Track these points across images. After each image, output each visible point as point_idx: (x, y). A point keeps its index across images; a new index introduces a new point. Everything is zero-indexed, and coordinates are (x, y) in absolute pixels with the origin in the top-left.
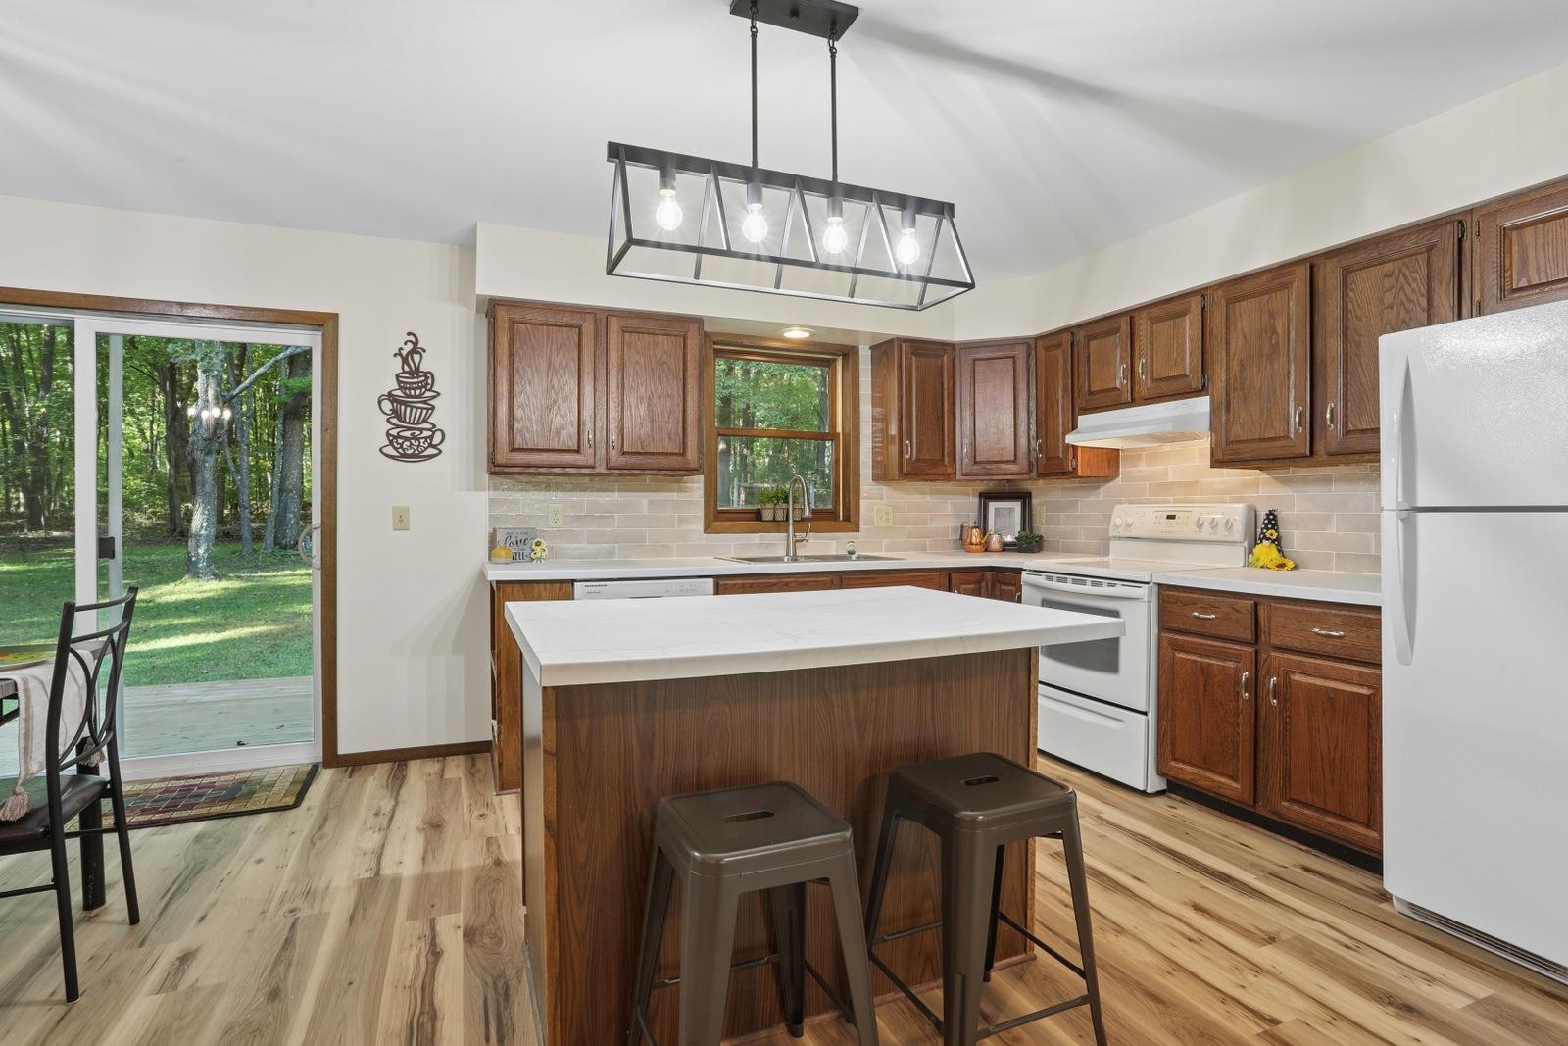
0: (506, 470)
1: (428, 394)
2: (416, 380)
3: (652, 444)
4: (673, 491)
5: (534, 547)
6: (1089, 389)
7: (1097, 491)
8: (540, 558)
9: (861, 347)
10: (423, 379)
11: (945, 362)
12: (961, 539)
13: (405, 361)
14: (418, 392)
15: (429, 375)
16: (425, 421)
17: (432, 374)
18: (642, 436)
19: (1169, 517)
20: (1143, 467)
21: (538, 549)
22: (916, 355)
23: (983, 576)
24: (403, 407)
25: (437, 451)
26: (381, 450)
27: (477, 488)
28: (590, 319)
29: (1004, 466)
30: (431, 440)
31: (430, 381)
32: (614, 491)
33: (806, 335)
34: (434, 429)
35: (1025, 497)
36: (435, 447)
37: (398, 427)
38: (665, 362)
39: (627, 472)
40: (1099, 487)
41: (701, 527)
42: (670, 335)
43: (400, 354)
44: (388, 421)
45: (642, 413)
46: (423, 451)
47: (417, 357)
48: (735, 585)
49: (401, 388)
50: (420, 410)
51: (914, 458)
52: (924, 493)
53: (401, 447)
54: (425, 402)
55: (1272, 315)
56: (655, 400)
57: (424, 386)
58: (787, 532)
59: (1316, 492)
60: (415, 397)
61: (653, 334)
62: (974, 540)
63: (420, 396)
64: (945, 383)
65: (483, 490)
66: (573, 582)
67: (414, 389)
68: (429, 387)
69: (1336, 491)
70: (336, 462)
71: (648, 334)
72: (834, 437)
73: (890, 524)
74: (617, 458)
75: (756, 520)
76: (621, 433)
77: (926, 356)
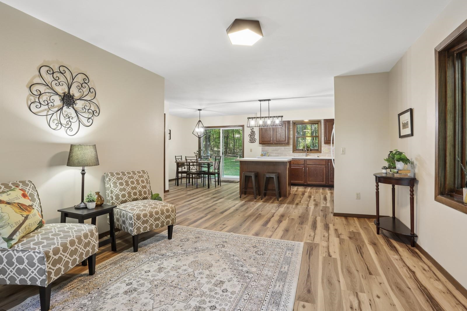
3: (280, 140)
4: (288, 146)
9: (322, 121)
13: (251, 130)
22: (327, 122)
24: (251, 136)
33: (308, 120)
34: (255, 139)
39: (276, 144)
41: (292, 152)
45: (279, 135)
47: (253, 129)
51: (327, 140)
56: (281, 133)
57: (253, 133)
65: (261, 146)
70: (244, 143)
72: (318, 137)
73: (328, 152)
74: (275, 142)
75: (302, 151)
76: (276, 139)
77: (329, 122)
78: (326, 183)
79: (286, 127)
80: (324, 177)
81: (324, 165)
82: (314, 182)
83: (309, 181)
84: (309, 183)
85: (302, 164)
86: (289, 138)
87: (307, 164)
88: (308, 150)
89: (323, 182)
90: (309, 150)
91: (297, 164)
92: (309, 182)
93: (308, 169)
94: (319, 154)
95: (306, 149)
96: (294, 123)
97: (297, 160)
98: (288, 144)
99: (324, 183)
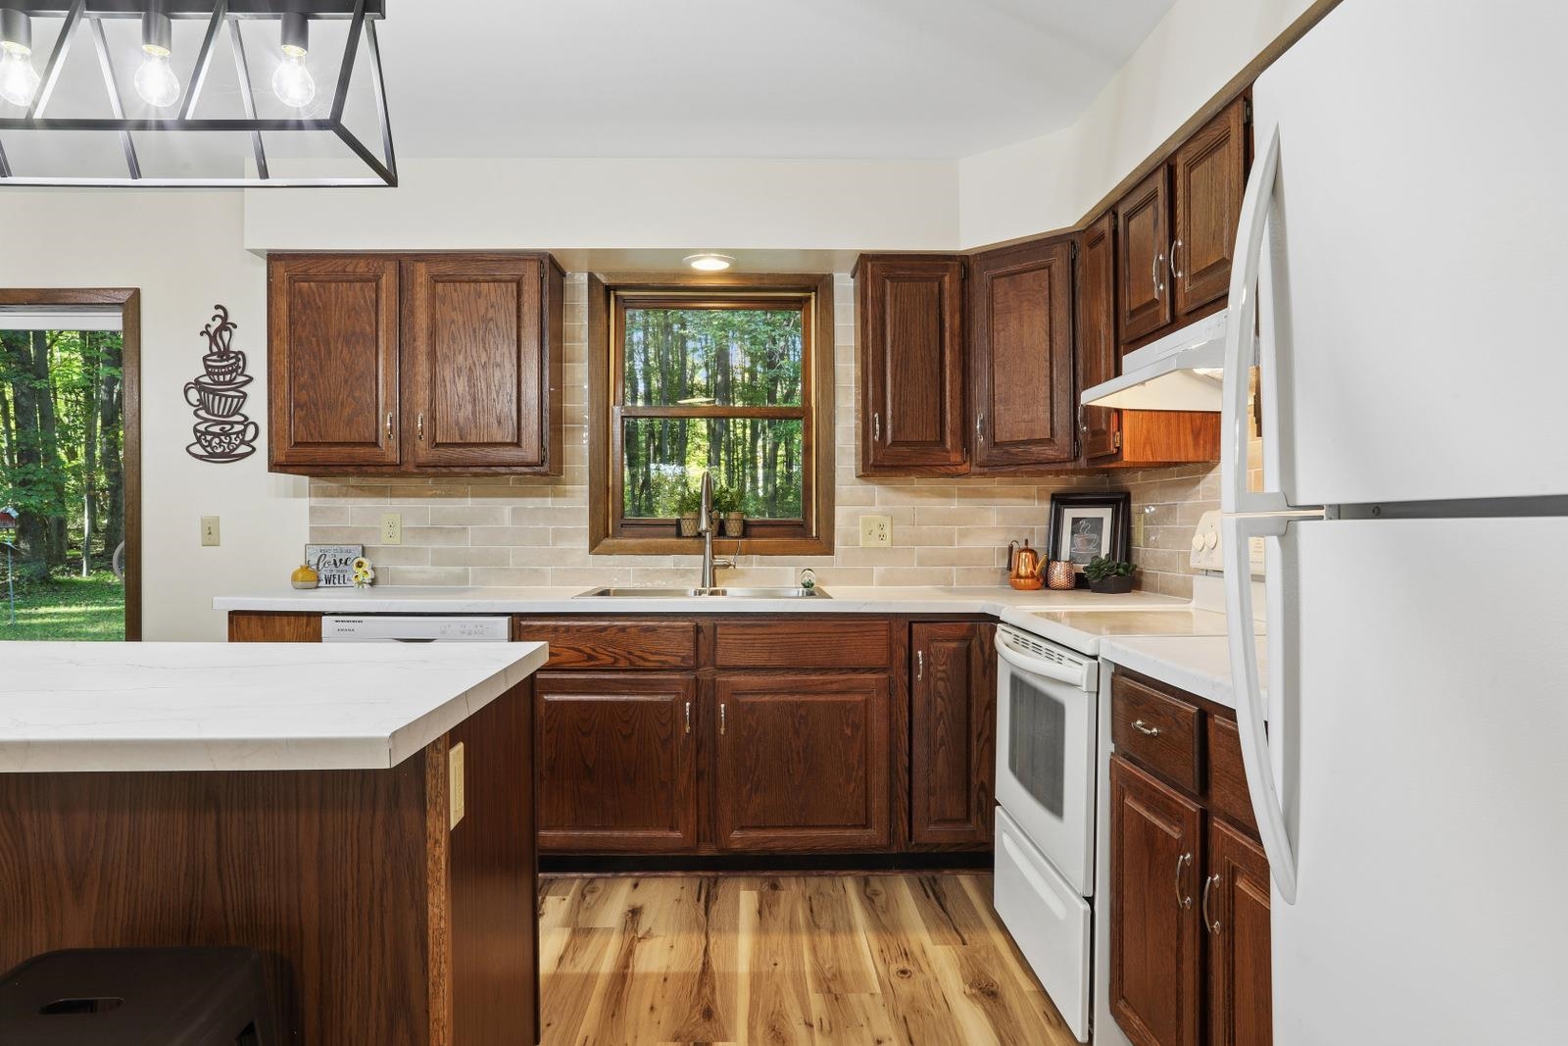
1: (240, 379)
2: (226, 363)
3: (474, 431)
5: (355, 569)
7: (1197, 488)
8: (362, 584)
9: (837, 273)
10: (234, 360)
11: (947, 286)
12: (1010, 568)
13: (213, 339)
14: (228, 377)
15: (240, 356)
16: (236, 412)
17: (244, 354)
18: (461, 421)
21: (359, 571)
22: (892, 279)
23: (973, 629)
24: (211, 396)
25: (250, 449)
26: (188, 449)
27: (297, 494)
28: (391, 268)
29: (1034, 449)
30: (244, 436)
32: (467, 496)
33: (723, 266)
34: (246, 422)
35: (1118, 500)
36: (248, 444)
38: (491, 319)
39: (444, 470)
41: (583, 544)
42: (500, 281)
43: (208, 333)
44: (195, 413)
45: (460, 389)
46: (234, 449)
48: (543, 627)
49: (209, 374)
50: (230, 400)
51: (889, 441)
52: (948, 495)
53: (210, 445)
54: (236, 390)
56: (479, 371)
57: (235, 370)
60: (225, 383)
61: (475, 281)
62: (1022, 571)
63: (231, 382)
64: (947, 318)
65: (304, 496)
66: (321, 615)
67: (224, 374)
68: (240, 371)
70: (140, 464)
71: (469, 282)
72: (803, 413)
73: (886, 543)
74: (423, 451)
75: (674, 535)
76: (433, 418)
77: (911, 279)
78: (892, 835)
79: (525, 309)
80: (879, 780)
81: (872, 670)
82: (789, 834)
83: (742, 828)
84: (738, 839)
85: (674, 661)
86: (555, 422)
87: (719, 663)
88: (721, 531)
89: (865, 827)
90: (733, 528)
91: (622, 664)
92: (736, 834)
93: (733, 707)
94: (815, 566)
95: (711, 522)
96: (608, 289)
97: (623, 629)
98: (547, 470)
99: (873, 836)
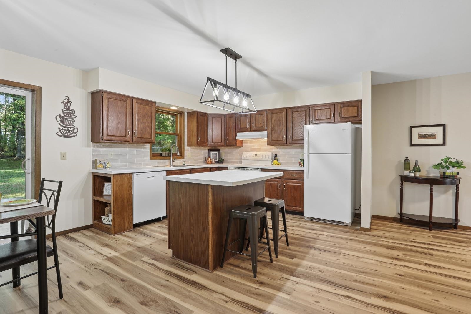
0: (106, 141)
1: (73, 116)
2: (69, 112)
4: (141, 148)
5: (107, 164)
6: (240, 127)
8: (109, 168)
9: (185, 112)
10: (71, 111)
11: (206, 118)
12: (205, 161)
13: (65, 105)
14: (69, 115)
16: (72, 125)
17: (74, 110)
18: (142, 133)
19: (256, 155)
20: (249, 145)
21: (108, 165)
22: (200, 116)
25: (75, 135)
26: (57, 133)
27: (88, 146)
28: (128, 99)
29: (219, 143)
30: (74, 131)
31: (73, 112)
33: (175, 108)
34: (74, 127)
35: (219, 150)
36: (75, 133)
37: (62, 126)
38: (147, 113)
39: (136, 143)
40: (238, 149)
41: (149, 158)
42: (148, 106)
44: (59, 124)
45: (142, 127)
46: (71, 135)
47: (69, 104)
49: (63, 114)
50: (70, 121)
51: (200, 141)
52: (197, 149)
53: (64, 133)
54: (72, 119)
55: (280, 117)
58: (170, 159)
59: (283, 150)
60: (68, 117)
61: (145, 105)
62: (209, 161)
63: (70, 117)
64: (206, 123)
65: (90, 147)
66: (132, 173)
69: (287, 150)
70: (41, 137)
71: (143, 105)
72: (178, 134)
74: (135, 139)
75: (161, 156)
76: (137, 132)
79: (153, 112)
